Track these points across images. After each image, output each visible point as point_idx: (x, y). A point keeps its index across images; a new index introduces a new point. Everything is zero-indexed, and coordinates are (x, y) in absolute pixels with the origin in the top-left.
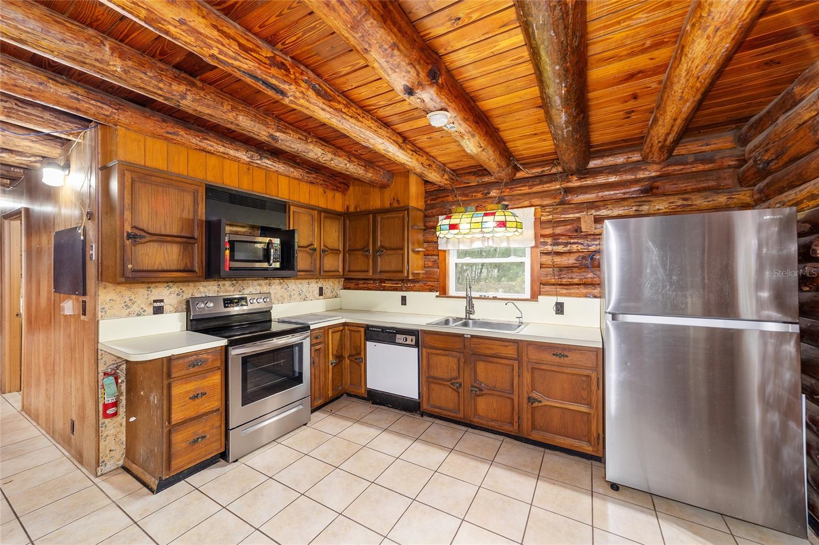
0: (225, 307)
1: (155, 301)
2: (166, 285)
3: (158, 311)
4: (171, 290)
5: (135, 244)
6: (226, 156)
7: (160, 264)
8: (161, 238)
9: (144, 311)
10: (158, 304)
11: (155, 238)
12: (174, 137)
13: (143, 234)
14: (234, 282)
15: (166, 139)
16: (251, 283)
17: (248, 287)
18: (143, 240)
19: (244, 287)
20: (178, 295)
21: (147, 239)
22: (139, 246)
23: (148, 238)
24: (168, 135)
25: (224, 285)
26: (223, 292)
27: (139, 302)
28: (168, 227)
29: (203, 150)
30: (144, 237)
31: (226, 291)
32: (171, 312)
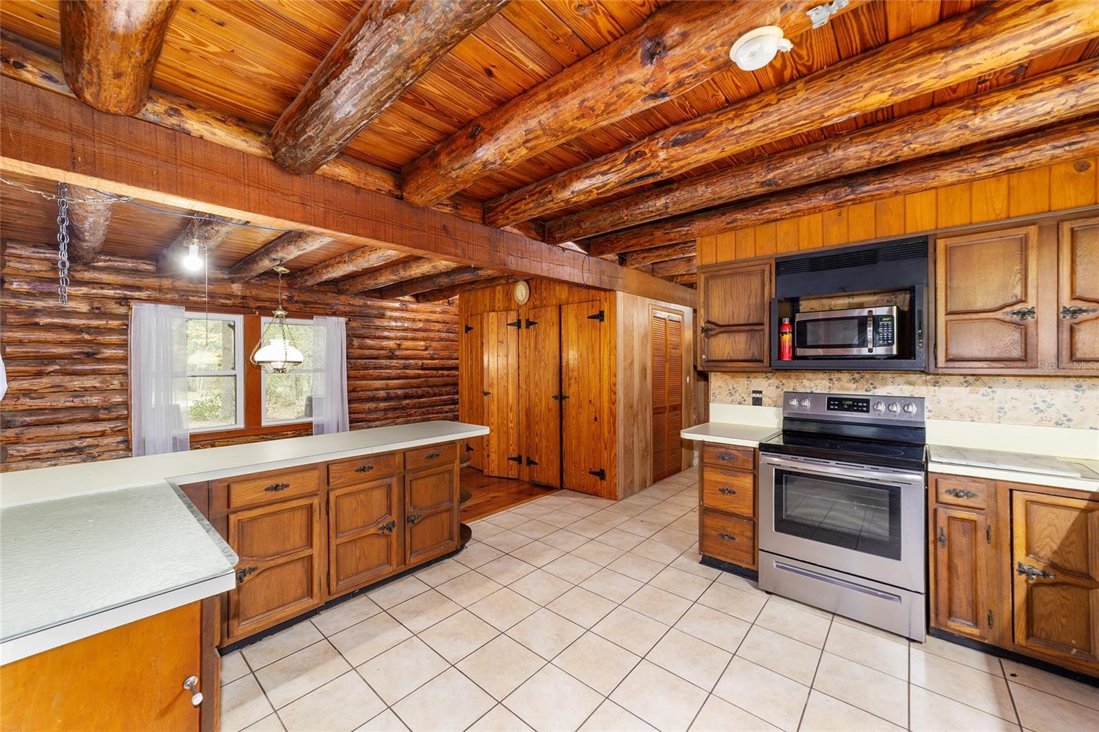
0: (829, 409)
1: (754, 392)
2: (764, 375)
3: (757, 402)
4: (770, 381)
5: (708, 336)
6: (799, 214)
7: (729, 354)
8: (729, 329)
9: (745, 400)
10: (758, 395)
11: (722, 329)
12: (735, 224)
13: (714, 327)
14: (857, 376)
15: (731, 229)
16: (891, 380)
17: (885, 384)
18: (713, 333)
19: (875, 384)
20: (777, 387)
21: (716, 332)
22: (712, 340)
23: (718, 329)
24: (730, 225)
25: (839, 379)
26: (838, 389)
27: (740, 391)
28: (735, 317)
29: (769, 221)
30: (714, 330)
31: (842, 388)
32: (769, 405)
